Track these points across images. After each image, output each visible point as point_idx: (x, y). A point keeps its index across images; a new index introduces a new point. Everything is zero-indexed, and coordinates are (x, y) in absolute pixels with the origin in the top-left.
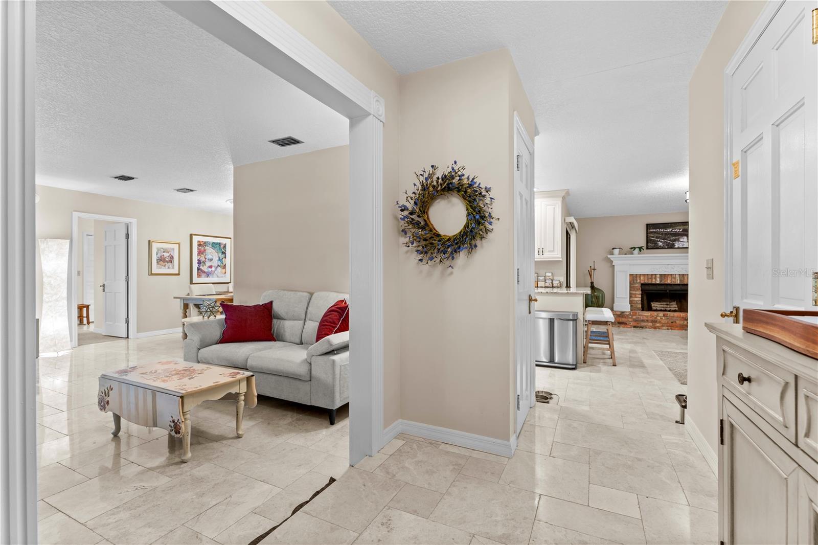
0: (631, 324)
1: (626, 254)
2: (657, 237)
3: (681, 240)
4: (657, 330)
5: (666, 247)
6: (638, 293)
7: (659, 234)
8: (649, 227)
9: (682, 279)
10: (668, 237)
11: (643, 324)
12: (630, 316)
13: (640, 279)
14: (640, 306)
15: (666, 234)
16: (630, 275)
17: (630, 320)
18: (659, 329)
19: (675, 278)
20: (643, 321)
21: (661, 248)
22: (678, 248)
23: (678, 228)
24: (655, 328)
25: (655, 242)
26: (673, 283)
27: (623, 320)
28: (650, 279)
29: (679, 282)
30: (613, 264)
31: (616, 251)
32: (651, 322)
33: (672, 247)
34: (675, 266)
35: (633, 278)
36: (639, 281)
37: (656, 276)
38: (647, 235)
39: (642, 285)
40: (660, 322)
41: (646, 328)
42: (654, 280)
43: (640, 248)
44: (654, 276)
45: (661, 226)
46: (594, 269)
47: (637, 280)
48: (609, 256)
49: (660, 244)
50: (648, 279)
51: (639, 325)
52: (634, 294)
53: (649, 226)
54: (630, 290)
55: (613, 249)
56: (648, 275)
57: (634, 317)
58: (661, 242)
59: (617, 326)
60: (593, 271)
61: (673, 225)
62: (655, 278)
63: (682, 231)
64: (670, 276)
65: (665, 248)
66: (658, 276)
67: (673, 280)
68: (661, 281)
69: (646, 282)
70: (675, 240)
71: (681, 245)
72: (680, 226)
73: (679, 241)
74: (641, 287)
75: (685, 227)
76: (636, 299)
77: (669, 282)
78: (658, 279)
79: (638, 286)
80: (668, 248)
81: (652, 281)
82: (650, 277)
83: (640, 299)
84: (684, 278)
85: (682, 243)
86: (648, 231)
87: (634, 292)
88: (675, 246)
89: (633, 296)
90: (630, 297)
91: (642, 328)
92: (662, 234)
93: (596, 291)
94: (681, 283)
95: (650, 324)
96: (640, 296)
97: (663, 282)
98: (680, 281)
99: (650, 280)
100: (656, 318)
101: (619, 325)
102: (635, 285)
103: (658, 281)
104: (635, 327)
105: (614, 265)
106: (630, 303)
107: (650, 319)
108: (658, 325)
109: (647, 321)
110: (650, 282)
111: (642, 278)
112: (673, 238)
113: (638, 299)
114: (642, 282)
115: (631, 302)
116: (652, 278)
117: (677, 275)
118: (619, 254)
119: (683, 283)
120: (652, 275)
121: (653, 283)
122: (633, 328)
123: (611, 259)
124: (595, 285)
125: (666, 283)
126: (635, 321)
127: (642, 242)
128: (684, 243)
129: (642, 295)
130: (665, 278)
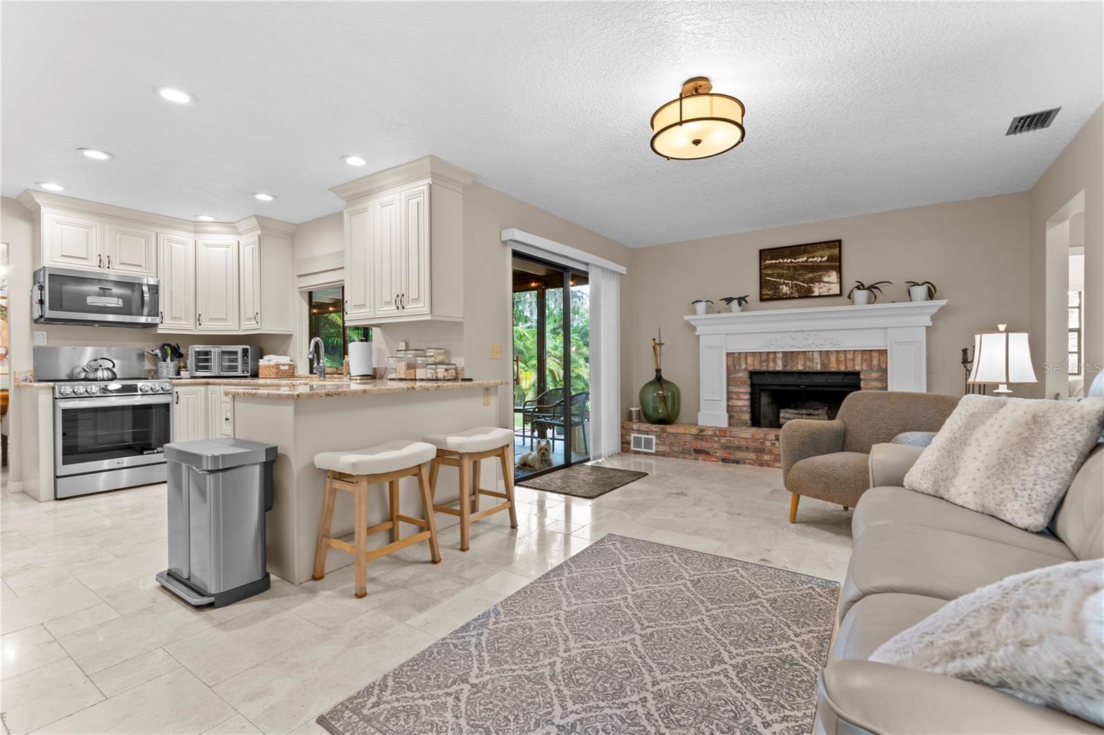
0: (718, 454)
1: (719, 312)
2: (780, 276)
3: (825, 279)
4: (766, 468)
5: (796, 295)
6: (742, 390)
7: (782, 268)
8: (763, 257)
9: (826, 362)
10: (800, 275)
11: (739, 455)
12: (716, 439)
13: (746, 363)
14: (747, 417)
15: (796, 268)
16: (727, 353)
17: (716, 445)
18: (769, 466)
19: (811, 360)
20: (738, 448)
21: (787, 299)
22: (820, 296)
23: (819, 253)
24: (761, 464)
25: (775, 286)
26: (807, 370)
27: (703, 445)
28: (765, 362)
29: (819, 368)
30: (697, 333)
31: (701, 307)
32: (755, 452)
33: (806, 294)
34: (811, 333)
35: (734, 359)
36: (743, 366)
37: (775, 357)
38: (761, 273)
39: (753, 374)
40: (770, 452)
41: (745, 463)
42: (771, 364)
43: (741, 300)
44: (771, 356)
45: (787, 252)
46: (661, 344)
47: (740, 365)
48: (686, 318)
49: (785, 289)
50: (761, 362)
51: (732, 457)
52: (736, 393)
53: (764, 254)
54: (728, 385)
55: (693, 303)
56: (760, 353)
57: (723, 440)
58: (787, 285)
59: (692, 457)
60: (658, 347)
61: (808, 248)
62: (774, 361)
63: (827, 261)
64: (801, 356)
65: (794, 298)
66: (780, 356)
67: (808, 364)
68: (785, 366)
69: (757, 367)
70: (812, 281)
71: (824, 289)
72: (823, 250)
73: (821, 281)
74: (751, 378)
75: (833, 251)
76: (740, 403)
77: (800, 368)
78: (780, 363)
79: (743, 376)
80: (800, 298)
81: (768, 366)
82: (764, 357)
83: (747, 403)
84: (829, 360)
85: (827, 285)
86: (763, 264)
87: (735, 389)
88: (813, 292)
89: (734, 397)
90: (729, 399)
91: (737, 462)
92: (789, 268)
93: (664, 385)
94: (824, 370)
95: (752, 456)
96: (747, 397)
97: (789, 368)
98: (822, 365)
99: (765, 364)
100: (762, 443)
101: (697, 455)
102: (737, 376)
103: (779, 367)
104: (724, 460)
105: (698, 336)
106: (728, 412)
107: (752, 445)
108: (766, 457)
109: (747, 449)
110: (764, 368)
111: (750, 360)
112: (811, 275)
113: (743, 402)
114: (751, 368)
115: (730, 409)
116: (767, 361)
117: (815, 354)
118: (707, 312)
119: (828, 370)
120: (768, 353)
121: (771, 369)
122: (721, 463)
123: (692, 323)
124: (664, 376)
125: (795, 369)
126: (726, 447)
127: (751, 287)
128: (832, 286)
129: (752, 394)
130: (792, 360)
